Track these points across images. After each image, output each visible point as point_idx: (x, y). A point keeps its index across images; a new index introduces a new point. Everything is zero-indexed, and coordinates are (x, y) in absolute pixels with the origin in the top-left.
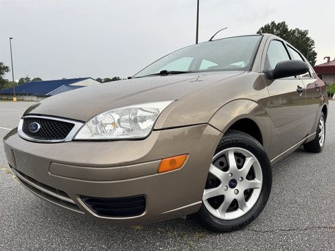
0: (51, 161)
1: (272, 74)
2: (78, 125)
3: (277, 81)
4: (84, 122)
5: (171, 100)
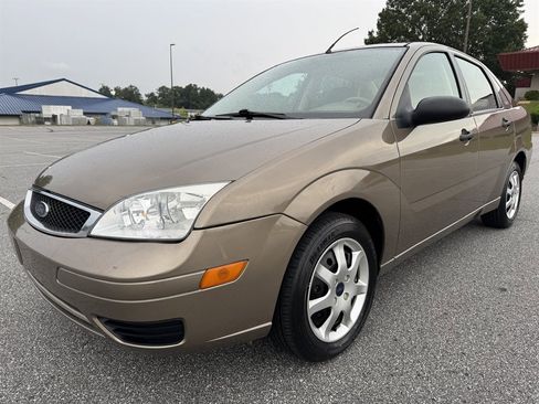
0: (58, 267)
1: (409, 119)
2: (94, 214)
3: (421, 129)
4: (102, 211)
5: (223, 181)
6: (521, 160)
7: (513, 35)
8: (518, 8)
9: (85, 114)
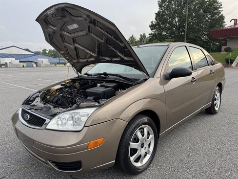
0: (34, 141)
2: (48, 120)
4: (51, 119)
6: (220, 85)
7: (218, 22)
8: (220, 9)
9: (20, 62)
